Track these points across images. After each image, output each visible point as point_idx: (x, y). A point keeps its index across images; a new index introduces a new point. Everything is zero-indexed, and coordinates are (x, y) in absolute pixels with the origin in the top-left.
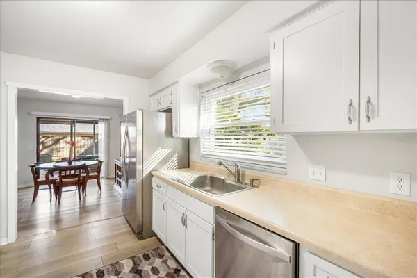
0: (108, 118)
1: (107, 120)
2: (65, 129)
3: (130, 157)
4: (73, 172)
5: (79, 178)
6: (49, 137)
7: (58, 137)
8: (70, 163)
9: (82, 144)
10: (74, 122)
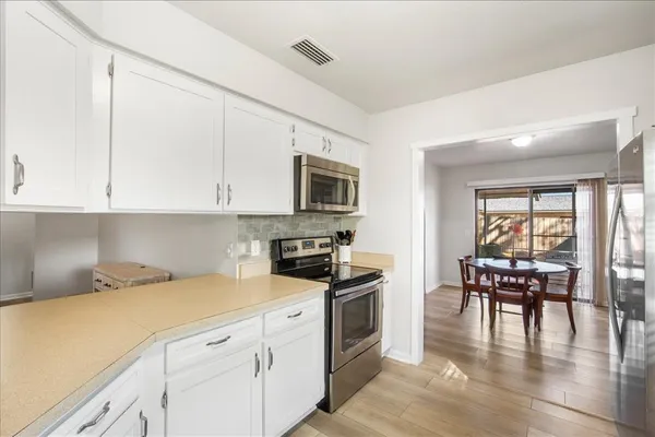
0: (602, 175)
1: (598, 180)
2: (521, 204)
3: (629, 265)
4: (513, 280)
5: (525, 295)
6: (506, 218)
7: (518, 218)
8: (513, 263)
9: (559, 229)
10: (535, 192)
